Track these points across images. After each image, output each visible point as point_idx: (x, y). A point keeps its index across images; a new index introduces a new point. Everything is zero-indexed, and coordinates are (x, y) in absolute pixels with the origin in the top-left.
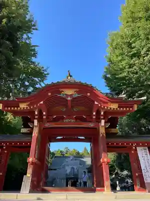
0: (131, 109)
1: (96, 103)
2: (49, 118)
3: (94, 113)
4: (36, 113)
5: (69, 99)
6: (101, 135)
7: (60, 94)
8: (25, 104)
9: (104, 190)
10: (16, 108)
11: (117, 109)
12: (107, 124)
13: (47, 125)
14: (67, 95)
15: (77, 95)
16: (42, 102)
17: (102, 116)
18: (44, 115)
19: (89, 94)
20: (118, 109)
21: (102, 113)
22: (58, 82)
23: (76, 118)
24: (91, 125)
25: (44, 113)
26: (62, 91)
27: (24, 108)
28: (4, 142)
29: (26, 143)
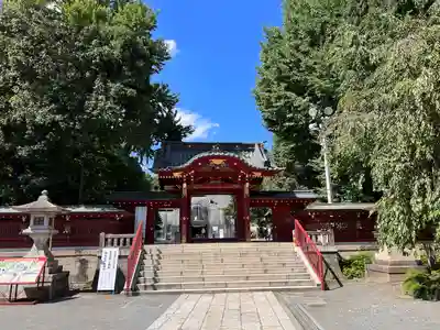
1: (242, 172)
3: (240, 177)
5: (218, 168)
6: (245, 196)
7: (210, 164)
8: (179, 173)
10: (170, 177)
11: (260, 176)
12: (251, 186)
13: (196, 187)
14: (216, 165)
15: (224, 165)
16: (193, 172)
19: (235, 164)
23: (222, 180)
24: (236, 186)
27: (177, 177)
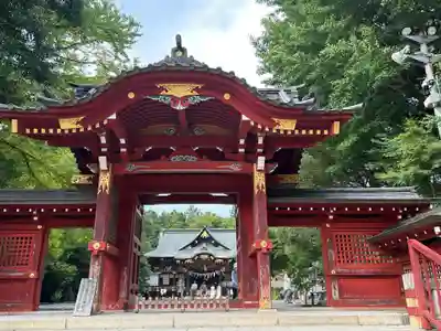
0: (326, 132)
1: (244, 118)
2: (133, 152)
3: (242, 142)
4: (103, 140)
5: (179, 107)
6: (256, 191)
7: (158, 96)
8: (74, 120)
9: (257, 306)
10: (51, 131)
11: (293, 132)
12: (270, 166)
13: (131, 168)
14: (175, 99)
15: (199, 99)
16: (114, 117)
17: (260, 146)
18: (124, 146)
19: (227, 96)
20: (297, 132)
21: (260, 141)
22: (150, 66)
24: (235, 168)
25: (123, 141)
26: (162, 89)
27: (70, 130)
28: (33, 207)
29: (85, 208)
